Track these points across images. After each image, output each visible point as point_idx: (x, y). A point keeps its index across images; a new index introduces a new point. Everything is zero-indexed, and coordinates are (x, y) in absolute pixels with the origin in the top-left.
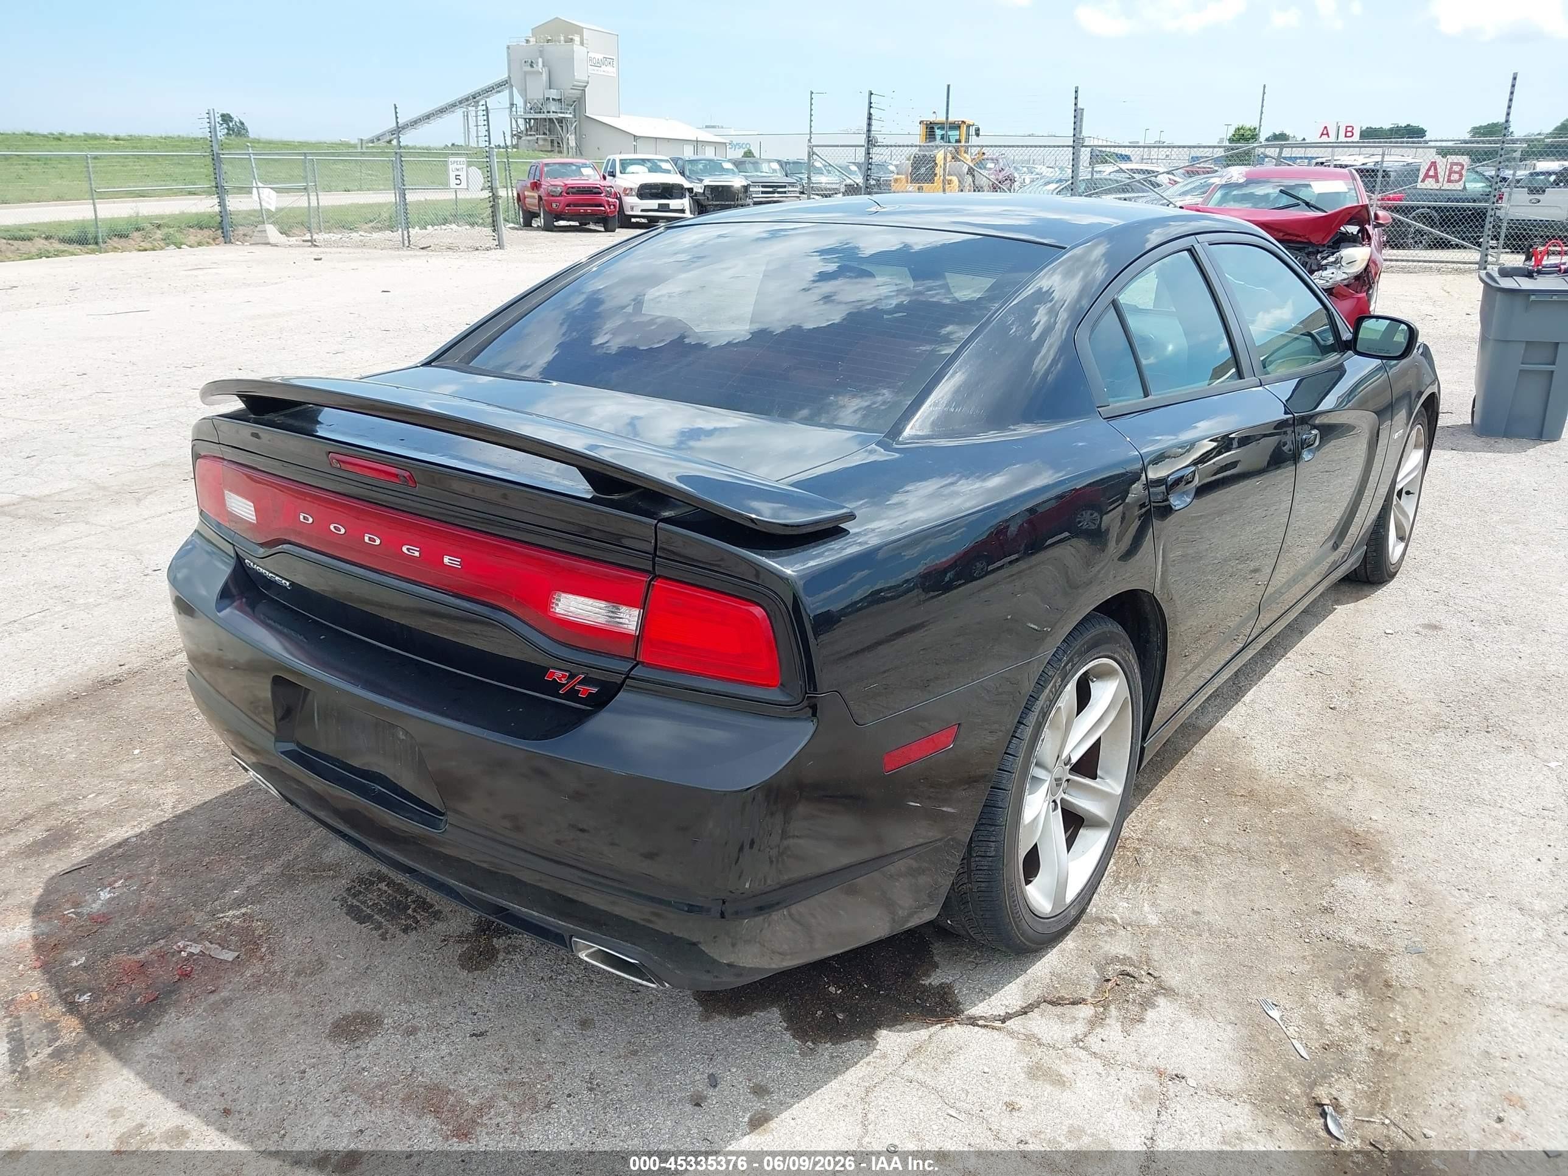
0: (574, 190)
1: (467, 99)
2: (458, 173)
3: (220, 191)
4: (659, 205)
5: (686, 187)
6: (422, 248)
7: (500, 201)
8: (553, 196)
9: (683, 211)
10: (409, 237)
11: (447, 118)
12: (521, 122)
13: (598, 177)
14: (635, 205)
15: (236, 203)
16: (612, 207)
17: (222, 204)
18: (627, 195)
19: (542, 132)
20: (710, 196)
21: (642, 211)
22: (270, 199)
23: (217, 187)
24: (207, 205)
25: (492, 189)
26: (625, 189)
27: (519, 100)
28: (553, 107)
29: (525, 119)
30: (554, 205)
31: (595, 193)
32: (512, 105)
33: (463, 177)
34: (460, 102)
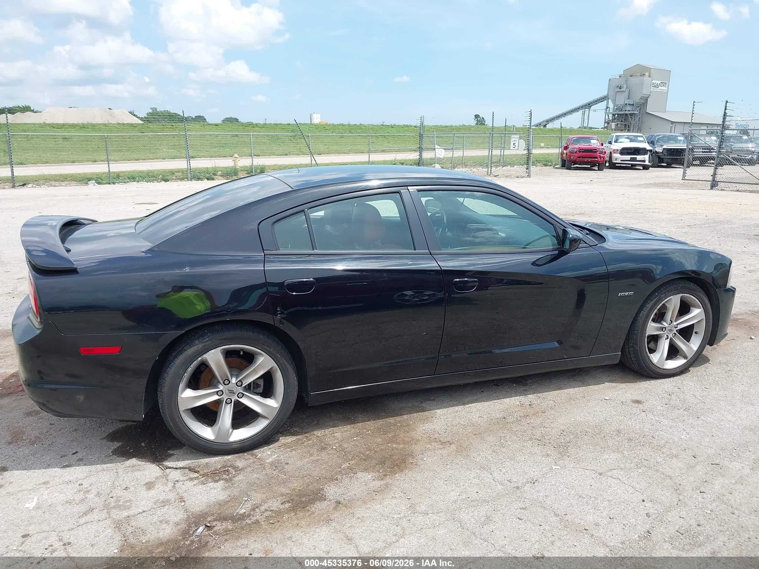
0: (583, 150)
1: (585, 105)
2: (514, 142)
3: (420, 150)
4: (631, 158)
5: (648, 149)
6: (495, 176)
7: (531, 156)
8: (572, 153)
9: (644, 161)
10: (491, 171)
11: (575, 114)
12: (610, 116)
13: (599, 144)
14: (618, 158)
15: (426, 155)
16: (602, 159)
17: (421, 155)
18: (615, 153)
19: (620, 121)
20: (666, 154)
21: (621, 161)
22: (441, 153)
23: (419, 148)
24: (415, 156)
25: (529, 150)
26: (614, 150)
27: (611, 105)
28: (628, 108)
29: (613, 114)
30: (572, 157)
31: (594, 152)
32: (607, 107)
33: (516, 144)
34: (582, 107)
